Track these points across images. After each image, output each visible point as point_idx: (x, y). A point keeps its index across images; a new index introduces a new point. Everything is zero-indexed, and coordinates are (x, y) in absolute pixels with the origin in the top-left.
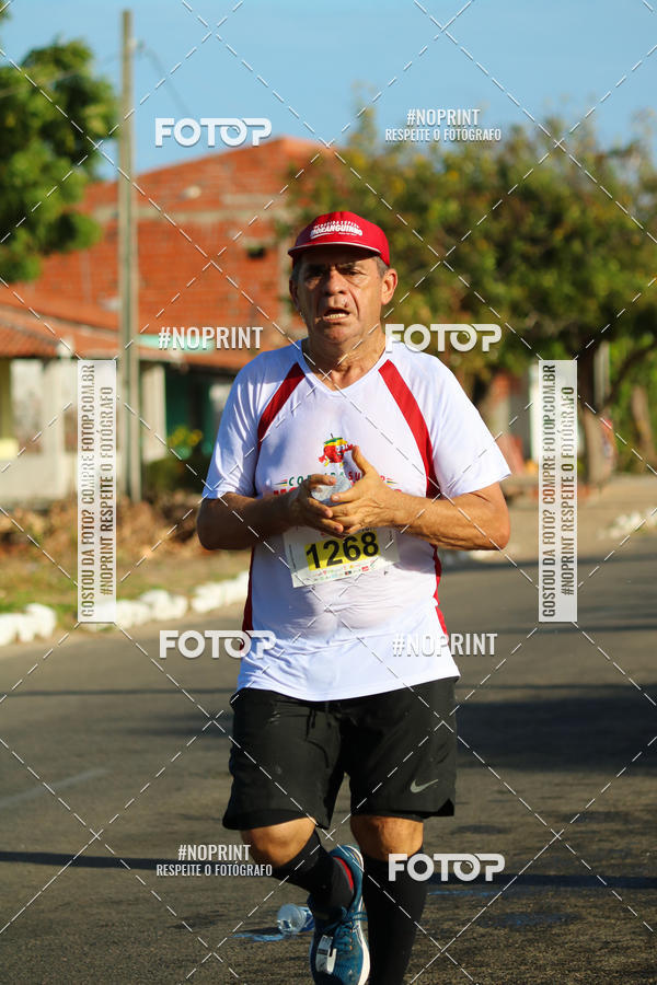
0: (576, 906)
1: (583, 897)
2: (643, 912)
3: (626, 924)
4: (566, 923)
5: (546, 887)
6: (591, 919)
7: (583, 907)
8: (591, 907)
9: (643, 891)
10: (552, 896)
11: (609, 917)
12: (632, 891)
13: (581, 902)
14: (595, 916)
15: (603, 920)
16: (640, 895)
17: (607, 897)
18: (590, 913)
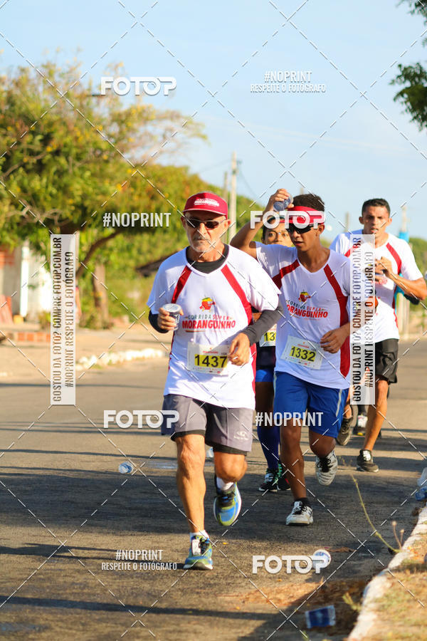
0: (47, 620)
1: (52, 613)
2: (97, 627)
3: (83, 634)
4: (39, 631)
5: (25, 606)
6: (58, 629)
7: (52, 621)
8: (57, 621)
9: (97, 612)
10: (29, 612)
11: (71, 629)
12: (89, 611)
13: (51, 617)
14: (61, 627)
15: (67, 631)
16: (94, 615)
17: (70, 615)
18: (57, 625)
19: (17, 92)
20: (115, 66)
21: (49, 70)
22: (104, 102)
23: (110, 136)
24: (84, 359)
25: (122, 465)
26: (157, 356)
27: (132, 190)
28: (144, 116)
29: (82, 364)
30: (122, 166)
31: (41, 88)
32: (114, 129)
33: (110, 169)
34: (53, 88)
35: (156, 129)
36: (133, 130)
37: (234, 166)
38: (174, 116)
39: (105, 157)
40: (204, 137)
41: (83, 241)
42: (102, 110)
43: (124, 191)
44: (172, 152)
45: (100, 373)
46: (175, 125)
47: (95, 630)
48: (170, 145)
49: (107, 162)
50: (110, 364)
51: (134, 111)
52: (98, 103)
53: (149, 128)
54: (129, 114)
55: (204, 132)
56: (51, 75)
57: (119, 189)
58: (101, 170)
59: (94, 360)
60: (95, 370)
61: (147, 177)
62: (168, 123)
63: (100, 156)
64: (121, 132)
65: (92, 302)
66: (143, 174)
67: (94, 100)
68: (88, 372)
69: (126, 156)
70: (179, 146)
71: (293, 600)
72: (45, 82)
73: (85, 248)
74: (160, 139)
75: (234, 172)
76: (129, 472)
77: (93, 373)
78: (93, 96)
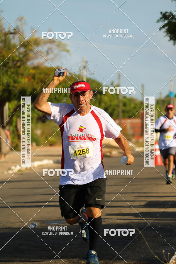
20: (21, 19)
22: (17, 36)
23: (20, 53)
24: (13, 167)
25: (31, 224)
26: (50, 163)
27: (32, 80)
28: (37, 42)
29: (12, 170)
30: (27, 68)
32: (22, 50)
33: (21, 70)
35: (43, 48)
36: (32, 50)
37: (84, 64)
38: (52, 41)
39: (18, 64)
40: (68, 51)
41: (11, 107)
42: (15, 41)
43: (29, 80)
44: (52, 60)
45: (21, 174)
46: (53, 46)
48: (51, 56)
49: (19, 67)
50: (26, 169)
51: (31, 40)
52: (14, 38)
53: (40, 48)
55: (68, 48)
57: (27, 80)
59: (18, 168)
60: (19, 173)
61: (40, 73)
62: (49, 45)
63: (15, 64)
64: (25, 52)
65: (17, 137)
66: (38, 72)
67: (11, 36)
68: (15, 174)
69: (29, 64)
70: (56, 56)
73: (12, 110)
74: (45, 53)
75: (85, 67)
76: (35, 227)
77: (18, 174)
78: (11, 33)
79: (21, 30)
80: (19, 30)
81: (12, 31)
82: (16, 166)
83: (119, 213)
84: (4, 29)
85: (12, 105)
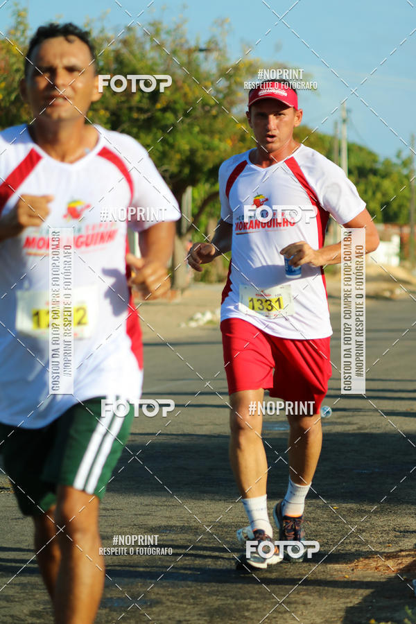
0: (158, 594)
1: (163, 587)
2: (207, 600)
3: (194, 608)
4: (151, 606)
5: (137, 579)
6: (169, 604)
7: (163, 595)
8: (168, 595)
9: (207, 584)
10: (141, 586)
11: (181, 603)
12: (199, 584)
13: (162, 591)
14: (172, 601)
15: (177, 605)
16: (204, 587)
17: (181, 588)
18: (168, 600)
19: (124, 51)
20: (221, 22)
21: (156, 29)
22: (214, 56)
23: (218, 91)
24: (198, 316)
27: (240, 144)
28: (252, 70)
29: (197, 320)
30: (230, 121)
31: (148, 46)
32: (222, 83)
33: (219, 124)
34: (159, 47)
36: (240, 84)
37: (344, 114)
39: (214, 112)
41: (196, 196)
42: (209, 65)
43: (234, 146)
47: (205, 603)
49: (215, 117)
51: (242, 66)
52: (206, 59)
54: (236, 68)
56: (157, 33)
57: (229, 144)
58: (210, 125)
59: (209, 316)
63: (208, 112)
64: (229, 87)
67: (201, 55)
68: (200, 328)
71: (401, 567)
72: (152, 40)
73: (199, 203)
75: (344, 121)
78: (201, 50)
79: (221, 45)
80: (217, 44)
81: (203, 46)
82: (203, 314)
83: (409, 410)
84: (187, 42)
85: (199, 193)
